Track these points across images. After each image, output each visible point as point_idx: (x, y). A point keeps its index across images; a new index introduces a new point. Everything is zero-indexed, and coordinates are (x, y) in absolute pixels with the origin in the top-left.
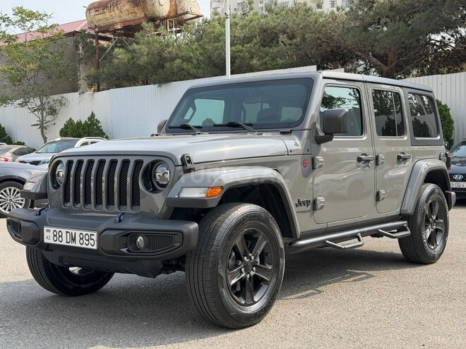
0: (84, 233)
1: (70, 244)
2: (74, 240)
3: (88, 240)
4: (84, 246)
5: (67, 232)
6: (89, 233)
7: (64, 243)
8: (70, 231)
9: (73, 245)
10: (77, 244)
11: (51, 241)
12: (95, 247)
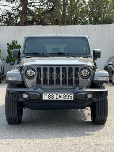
0: (66, 94)
1: (58, 99)
2: (60, 97)
3: (69, 97)
4: (66, 99)
5: (56, 95)
6: (69, 94)
7: (55, 99)
8: (58, 94)
9: (60, 99)
10: (62, 99)
11: (47, 99)
12: (72, 99)
